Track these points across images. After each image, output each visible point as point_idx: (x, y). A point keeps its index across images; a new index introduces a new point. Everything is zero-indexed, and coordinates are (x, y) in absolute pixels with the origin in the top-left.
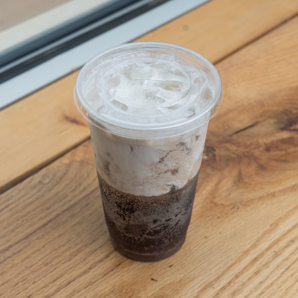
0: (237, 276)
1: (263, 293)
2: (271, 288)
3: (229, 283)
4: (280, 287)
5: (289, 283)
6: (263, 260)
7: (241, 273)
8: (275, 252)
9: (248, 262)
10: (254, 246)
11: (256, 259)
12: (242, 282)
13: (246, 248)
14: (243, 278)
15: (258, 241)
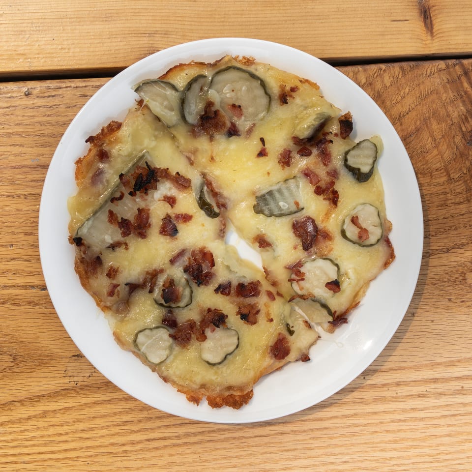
0: (398, 384)
1: (404, 421)
2: (416, 423)
3: (384, 385)
4: (427, 428)
5: (438, 431)
6: (441, 387)
7: (406, 384)
8: (462, 387)
9: (425, 377)
10: (450, 364)
11: (435, 380)
12: (397, 393)
13: (439, 360)
14: (403, 391)
15: (459, 361)
